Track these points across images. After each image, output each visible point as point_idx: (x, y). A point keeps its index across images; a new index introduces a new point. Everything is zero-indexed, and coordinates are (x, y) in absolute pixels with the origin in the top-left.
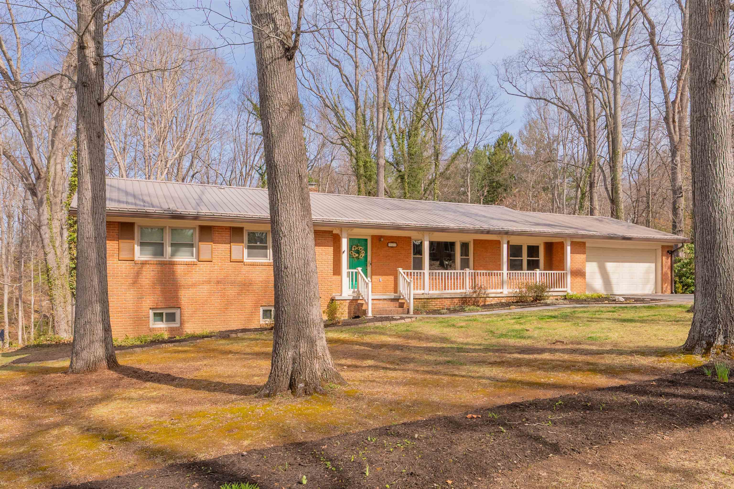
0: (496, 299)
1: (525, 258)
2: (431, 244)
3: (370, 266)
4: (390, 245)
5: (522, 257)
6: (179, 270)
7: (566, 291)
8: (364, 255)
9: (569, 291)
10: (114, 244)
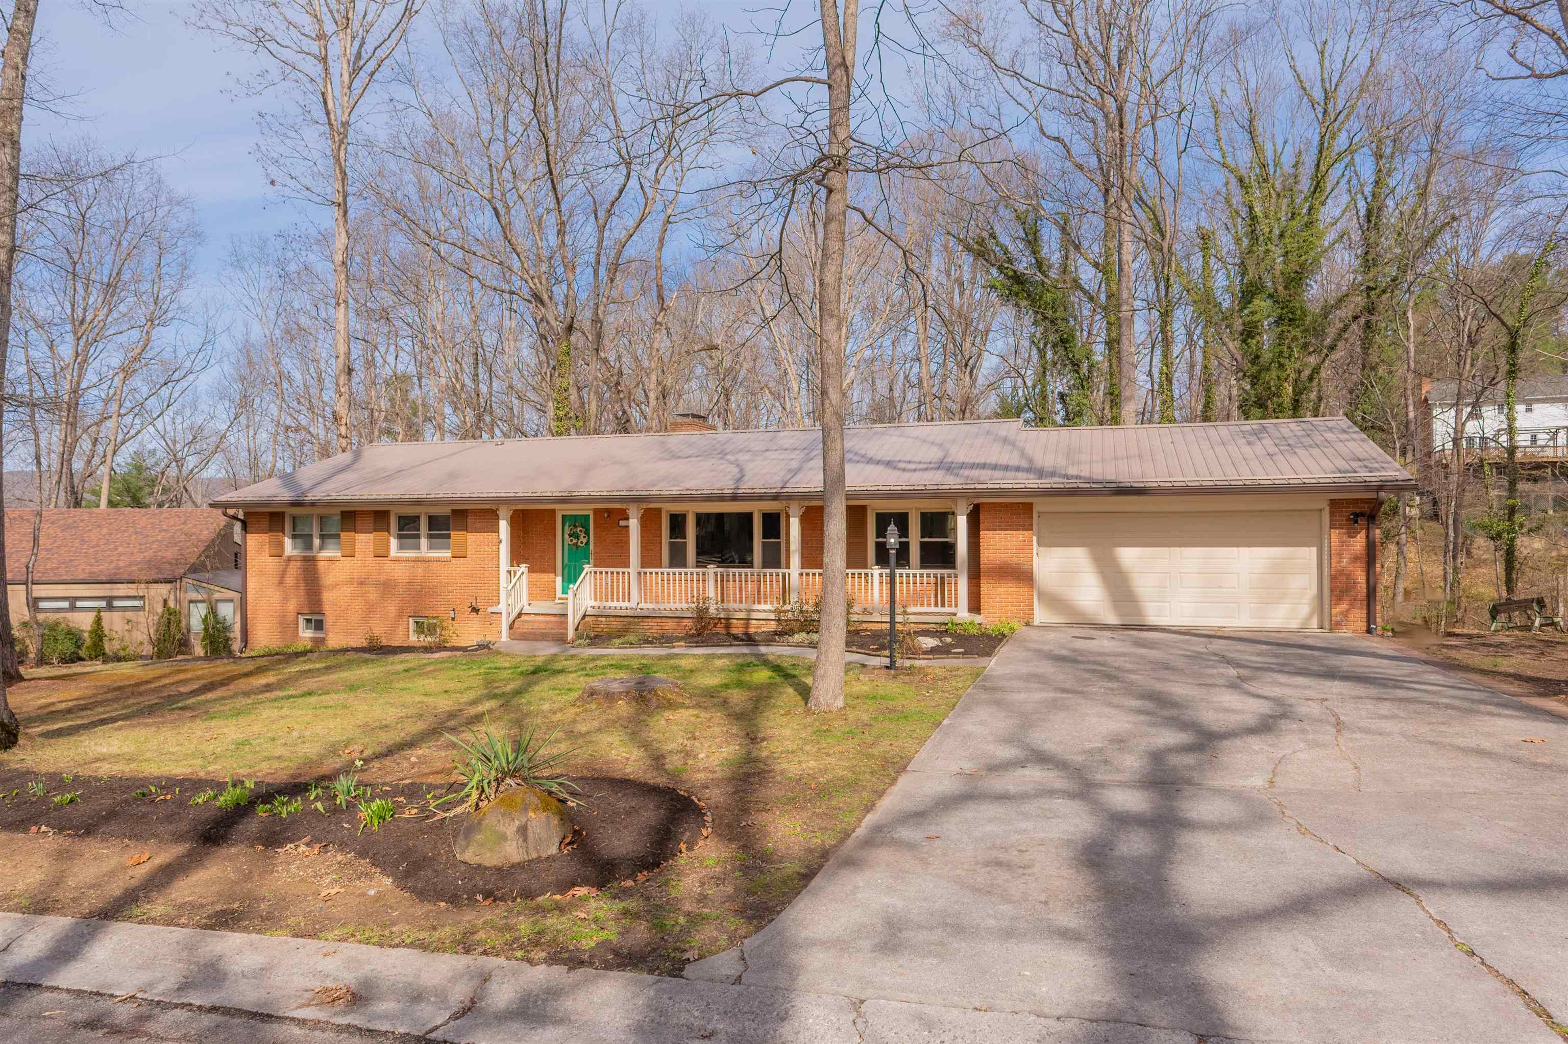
1: (915, 539)
3: (593, 559)
4: (623, 523)
5: (907, 537)
6: (321, 566)
7: (955, 614)
8: (585, 541)
9: (963, 614)
10: (265, 537)
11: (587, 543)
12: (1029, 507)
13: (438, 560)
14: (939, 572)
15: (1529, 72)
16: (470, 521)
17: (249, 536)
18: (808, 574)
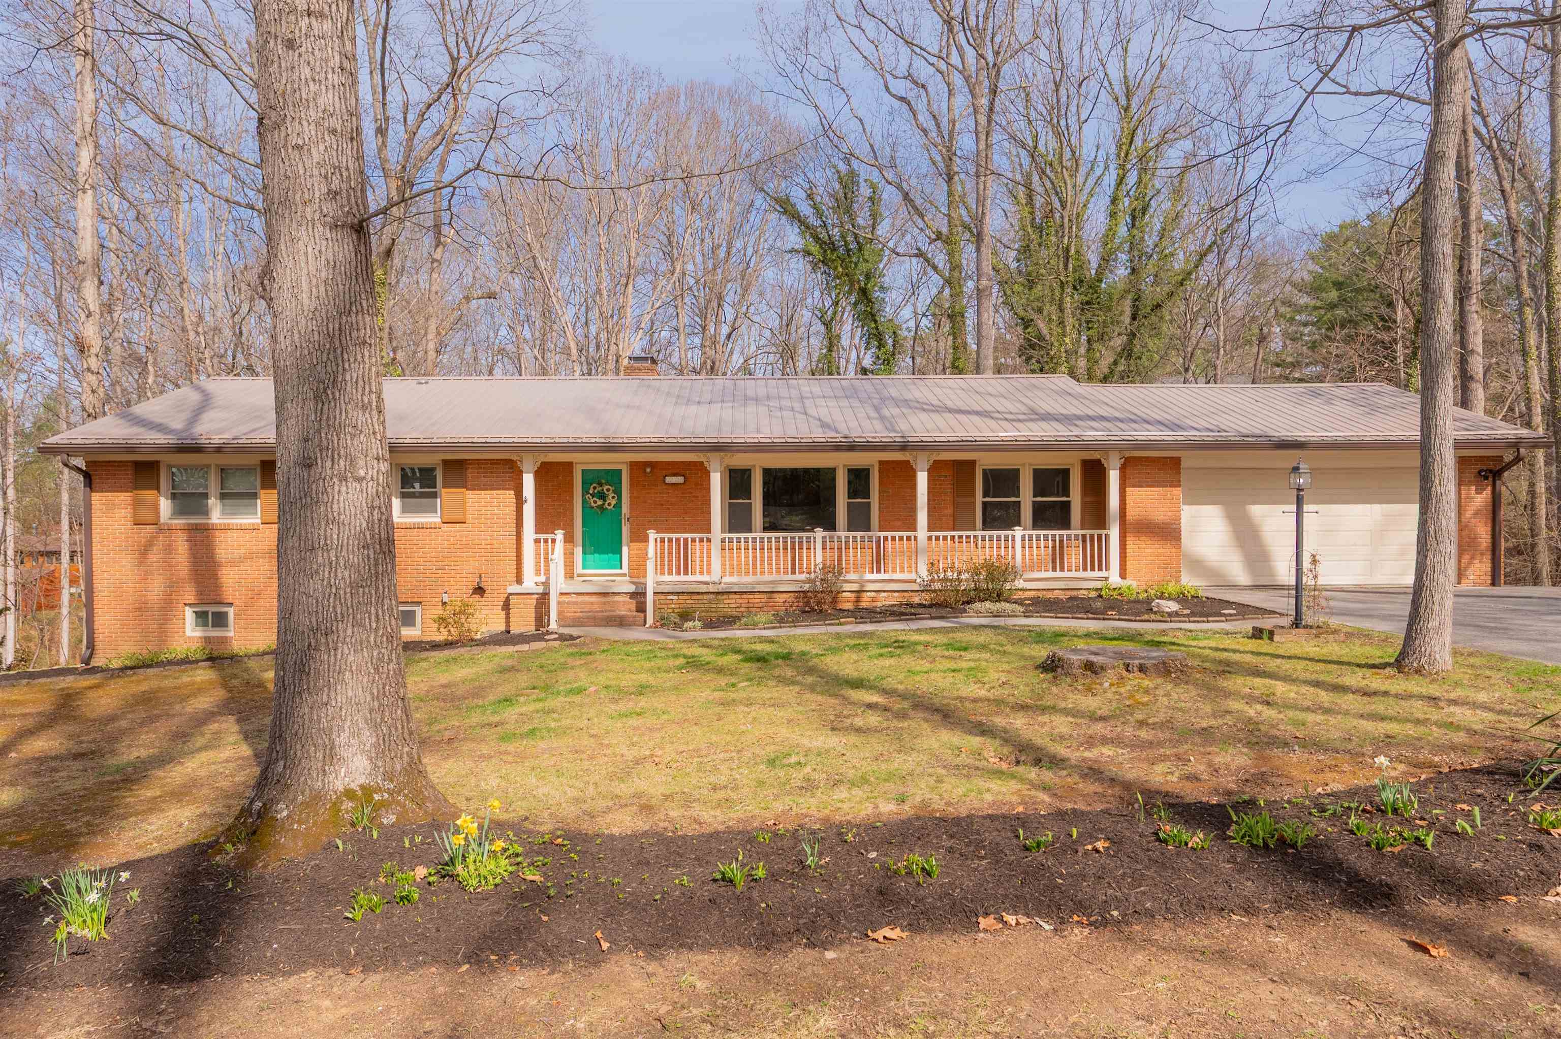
0: (896, 594)
1: (1027, 497)
2: (767, 472)
3: (628, 524)
4: (669, 480)
5: (1018, 496)
7: (1107, 579)
8: (614, 502)
9: (1114, 578)
10: (123, 498)
11: (619, 505)
12: (1176, 462)
13: (421, 527)
14: (1057, 533)
15: (1344, 90)
16: (470, 474)
17: (96, 497)
18: (937, 538)
